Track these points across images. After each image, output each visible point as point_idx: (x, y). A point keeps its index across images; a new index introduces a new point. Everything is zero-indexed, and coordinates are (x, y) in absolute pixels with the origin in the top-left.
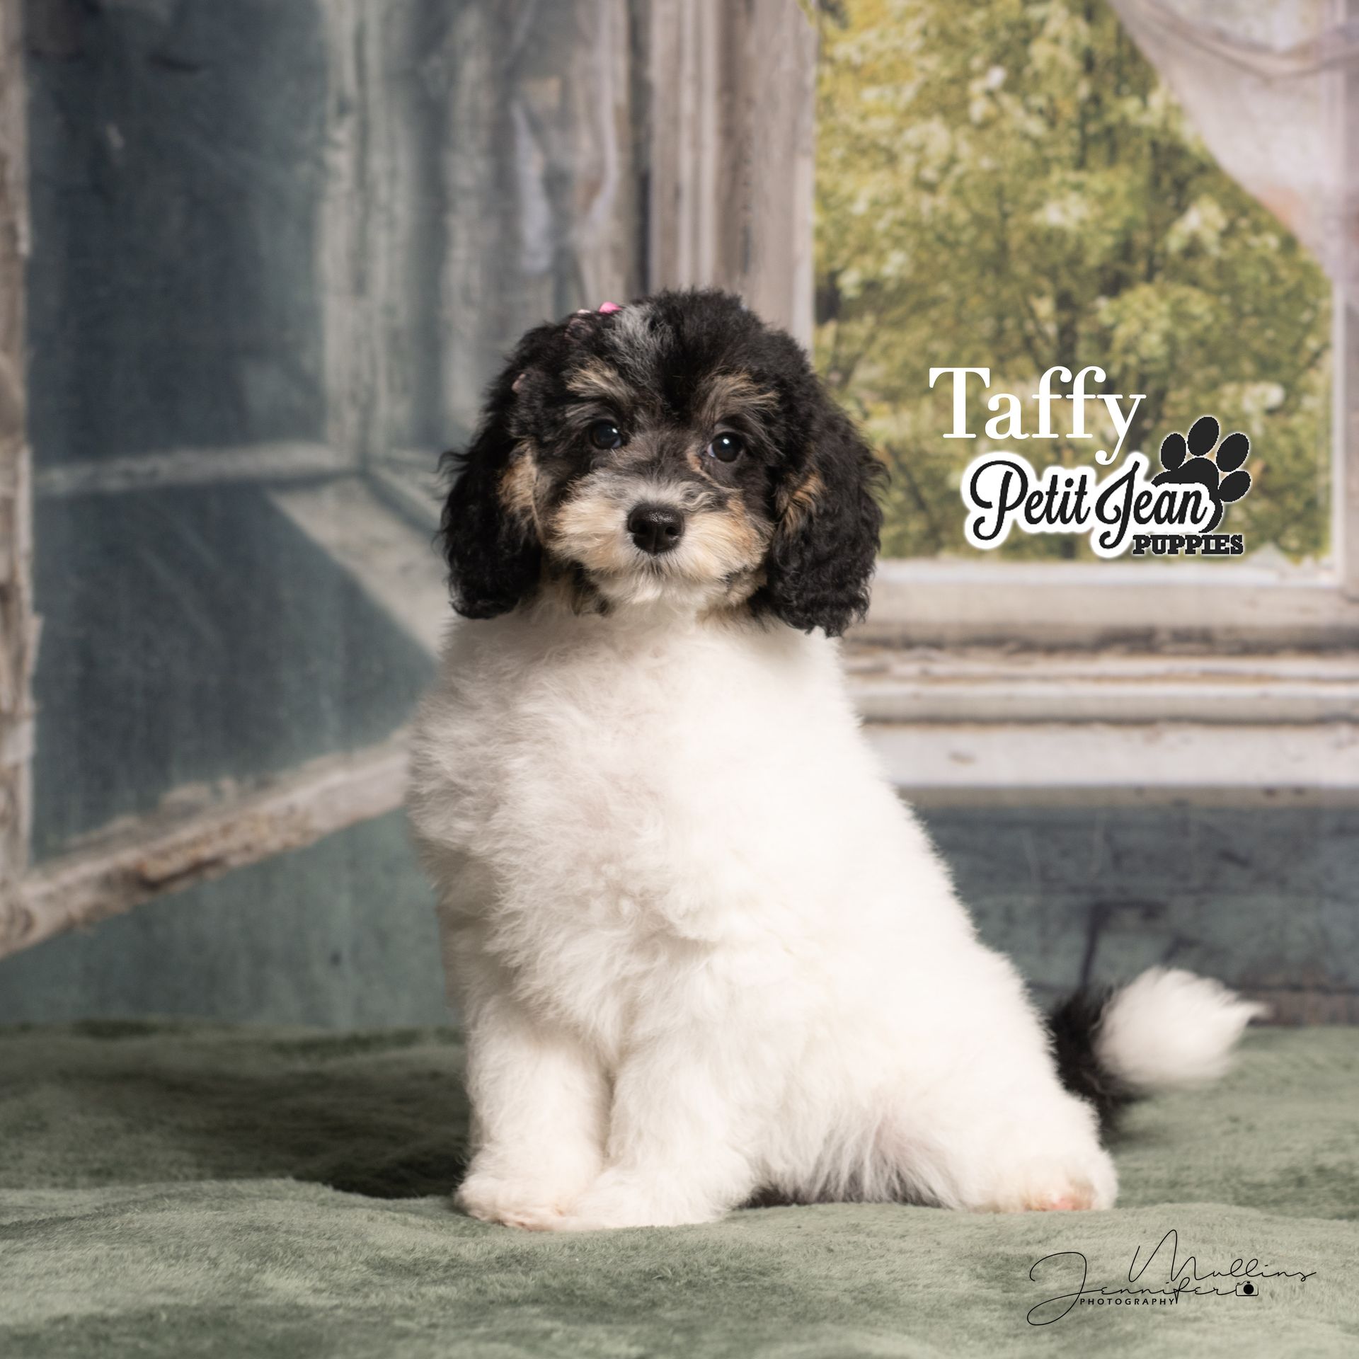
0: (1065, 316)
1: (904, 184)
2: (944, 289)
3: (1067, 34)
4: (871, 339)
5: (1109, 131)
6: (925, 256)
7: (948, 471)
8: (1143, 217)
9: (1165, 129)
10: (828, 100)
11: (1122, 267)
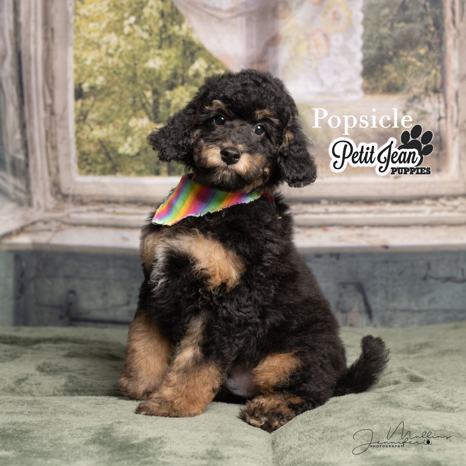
0: (155, 97)
1: (103, 54)
2: (116, 88)
3: (155, 5)
4: (93, 105)
5: (169, 37)
6: (110, 78)
7: (118, 147)
8: (180, 64)
9: (187, 36)
10: (78, 27)
11: (174, 81)
